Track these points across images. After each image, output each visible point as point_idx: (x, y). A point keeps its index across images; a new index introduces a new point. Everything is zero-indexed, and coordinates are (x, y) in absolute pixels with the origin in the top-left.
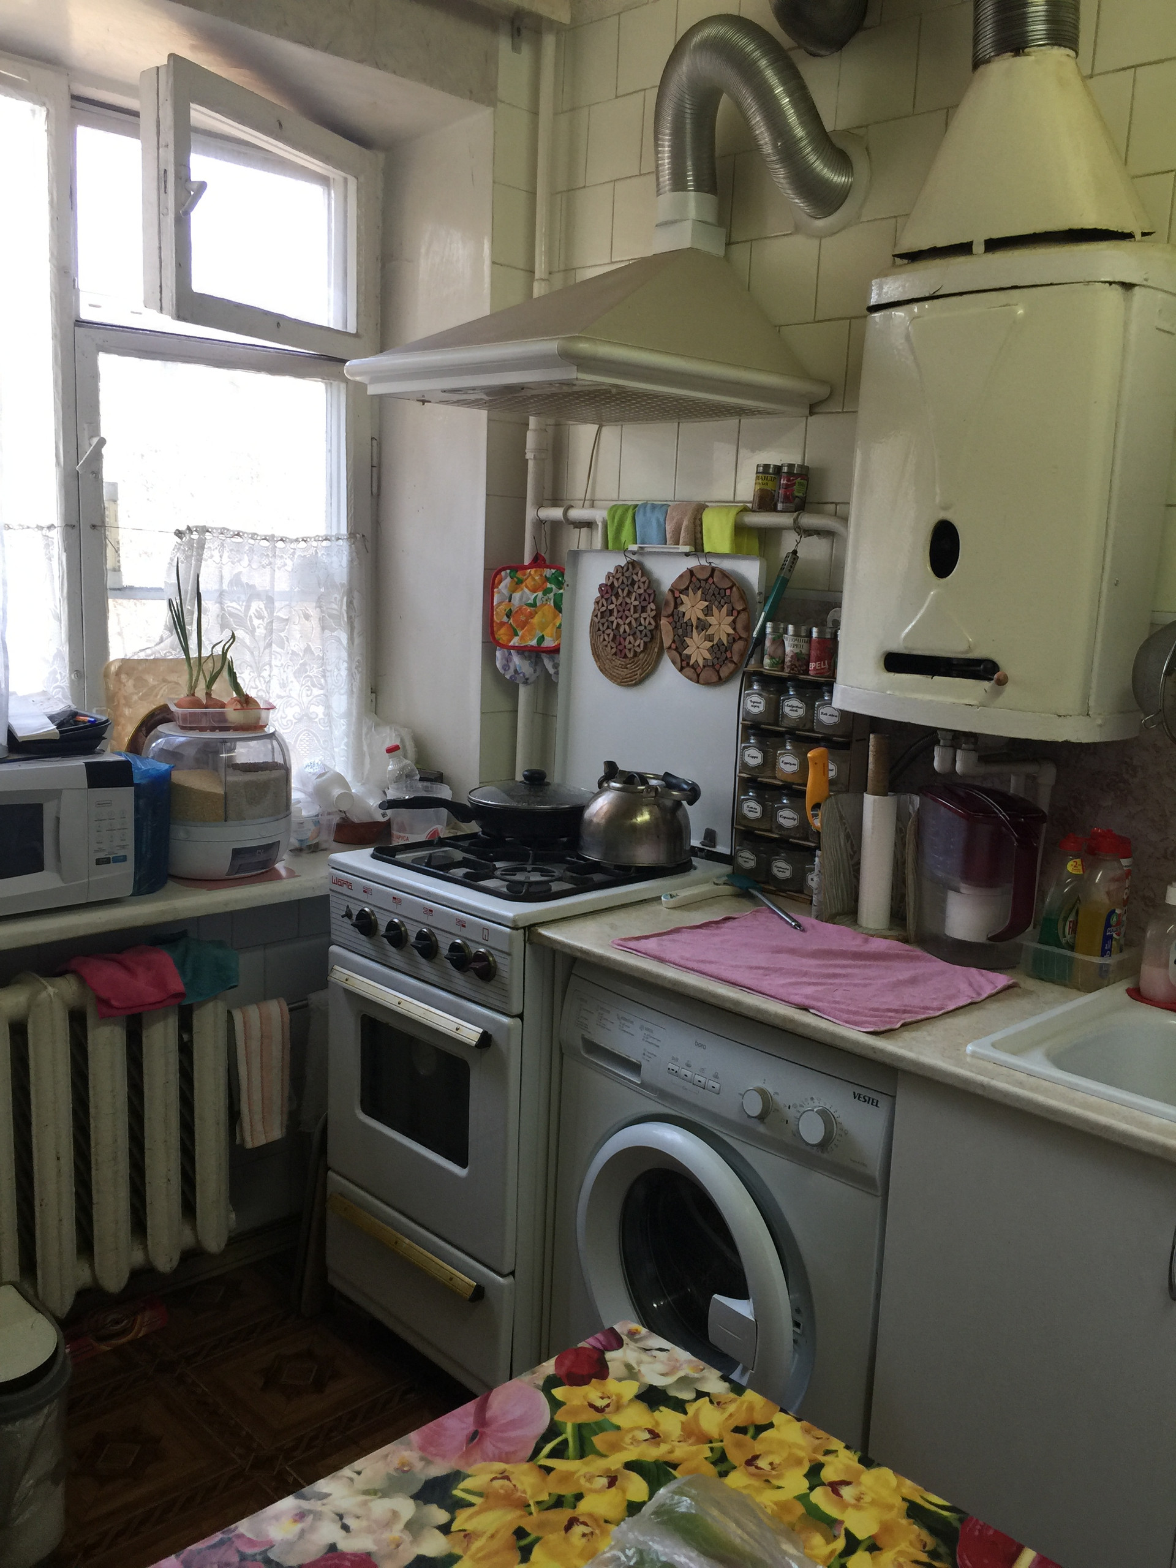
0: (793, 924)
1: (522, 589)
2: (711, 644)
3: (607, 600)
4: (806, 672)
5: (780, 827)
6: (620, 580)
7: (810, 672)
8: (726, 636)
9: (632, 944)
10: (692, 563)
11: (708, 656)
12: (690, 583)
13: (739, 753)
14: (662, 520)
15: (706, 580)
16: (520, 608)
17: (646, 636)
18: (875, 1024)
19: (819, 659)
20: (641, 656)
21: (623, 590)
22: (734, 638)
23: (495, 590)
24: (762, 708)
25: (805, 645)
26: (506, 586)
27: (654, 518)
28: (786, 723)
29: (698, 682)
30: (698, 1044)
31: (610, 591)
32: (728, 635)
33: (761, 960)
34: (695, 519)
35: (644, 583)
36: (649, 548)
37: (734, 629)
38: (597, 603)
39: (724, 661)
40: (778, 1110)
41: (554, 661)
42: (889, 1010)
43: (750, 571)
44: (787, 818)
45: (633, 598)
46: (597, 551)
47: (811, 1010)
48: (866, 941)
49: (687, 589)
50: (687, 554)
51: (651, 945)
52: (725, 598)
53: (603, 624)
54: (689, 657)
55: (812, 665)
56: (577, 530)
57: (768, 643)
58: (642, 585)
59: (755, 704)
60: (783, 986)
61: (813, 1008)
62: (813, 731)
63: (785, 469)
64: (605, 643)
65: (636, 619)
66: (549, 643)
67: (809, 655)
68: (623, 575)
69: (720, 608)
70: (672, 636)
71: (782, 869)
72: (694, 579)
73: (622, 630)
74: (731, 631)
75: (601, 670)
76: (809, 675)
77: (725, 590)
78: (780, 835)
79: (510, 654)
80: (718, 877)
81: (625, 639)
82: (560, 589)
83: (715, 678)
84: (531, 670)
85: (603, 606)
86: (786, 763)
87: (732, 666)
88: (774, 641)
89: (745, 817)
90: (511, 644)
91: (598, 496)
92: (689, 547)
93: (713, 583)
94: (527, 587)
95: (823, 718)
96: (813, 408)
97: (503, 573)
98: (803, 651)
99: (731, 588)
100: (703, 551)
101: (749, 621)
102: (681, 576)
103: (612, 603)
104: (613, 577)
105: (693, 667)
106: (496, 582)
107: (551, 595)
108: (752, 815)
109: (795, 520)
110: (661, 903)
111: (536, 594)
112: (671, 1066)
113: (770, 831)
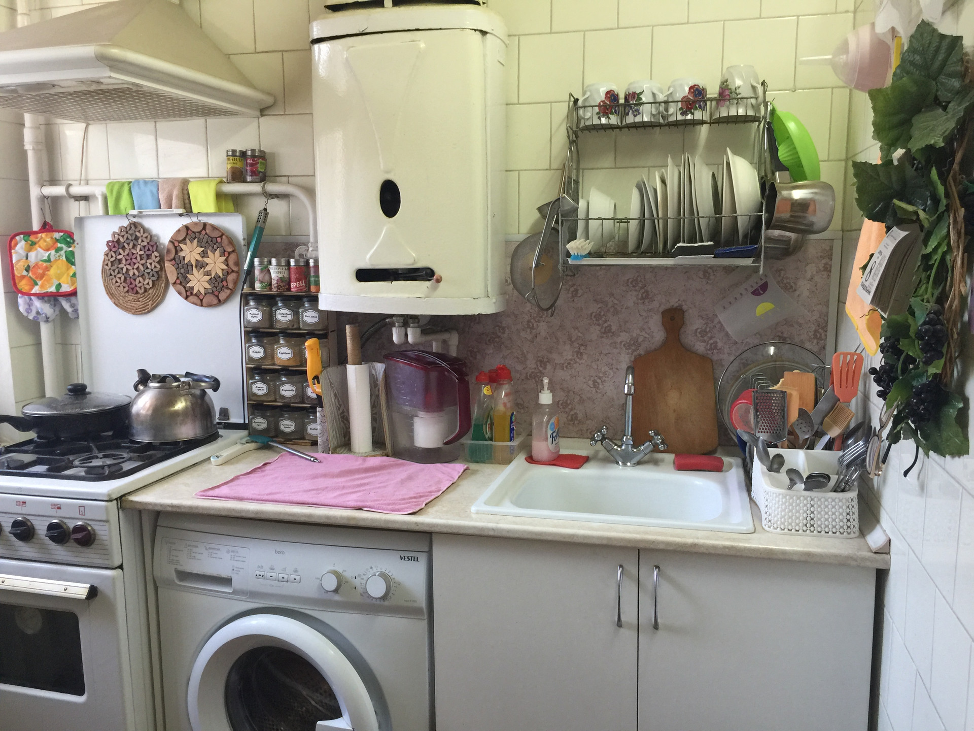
0: (312, 459)
1: (36, 249)
2: (209, 277)
3: (115, 252)
4: (289, 289)
5: (283, 397)
6: (125, 237)
7: (292, 290)
8: (221, 271)
9: (211, 493)
10: (186, 221)
11: (207, 286)
12: (186, 236)
13: (245, 351)
14: (155, 190)
15: (200, 232)
16: (37, 264)
17: (153, 276)
18: (410, 508)
19: (297, 280)
20: (150, 291)
21: (128, 244)
22: (228, 272)
23: (13, 251)
24: (259, 317)
25: (286, 272)
26: (22, 248)
27: (148, 191)
28: (278, 326)
29: (202, 305)
30: (277, 552)
31: (116, 245)
32: (223, 270)
33: (307, 485)
34: (183, 189)
35: (146, 237)
36: (146, 212)
37: (227, 265)
38: (107, 255)
39: (221, 289)
40: (347, 582)
41: (70, 302)
42: (411, 498)
43: (235, 225)
44: (288, 390)
45: (138, 249)
46: (99, 217)
47: (364, 509)
48: (364, 461)
49: (185, 239)
50: (181, 215)
51: (224, 491)
52: (217, 244)
53: (114, 271)
54: (192, 288)
55: (293, 285)
56: (77, 202)
57: (257, 272)
58: (145, 240)
59: (254, 316)
60: (335, 497)
61: (366, 507)
62: (299, 329)
63: (249, 153)
64: (118, 284)
65: (143, 265)
66: (66, 288)
67: (290, 278)
68: (127, 233)
69: (214, 251)
70: (176, 274)
71: (287, 425)
72: (189, 232)
73: (131, 273)
74: (225, 267)
75: (116, 305)
76: (292, 292)
77: (216, 238)
78: (284, 402)
79: (31, 299)
80: (241, 439)
81: (135, 280)
82: (70, 247)
83: (216, 301)
84: (52, 311)
85: (112, 257)
86: (282, 353)
87: (228, 292)
88: (262, 271)
89: (255, 395)
90: (33, 291)
91: (90, 176)
92: (182, 209)
93: (206, 234)
94: (40, 247)
95: (306, 319)
96: (263, 111)
97: (18, 238)
98: (285, 276)
99: (221, 237)
100: (192, 212)
101: (238, 258)
102: (179, 231)
103: (120, 254)
104: (118, 235)
105: (196, 295)
106: (13, 244)
107: (62, 253)
108: (260, 393)
109: (263, 188)
110: (211, 462)
111: (49, 252)
112: (258, 573)
113: (275, 401)
